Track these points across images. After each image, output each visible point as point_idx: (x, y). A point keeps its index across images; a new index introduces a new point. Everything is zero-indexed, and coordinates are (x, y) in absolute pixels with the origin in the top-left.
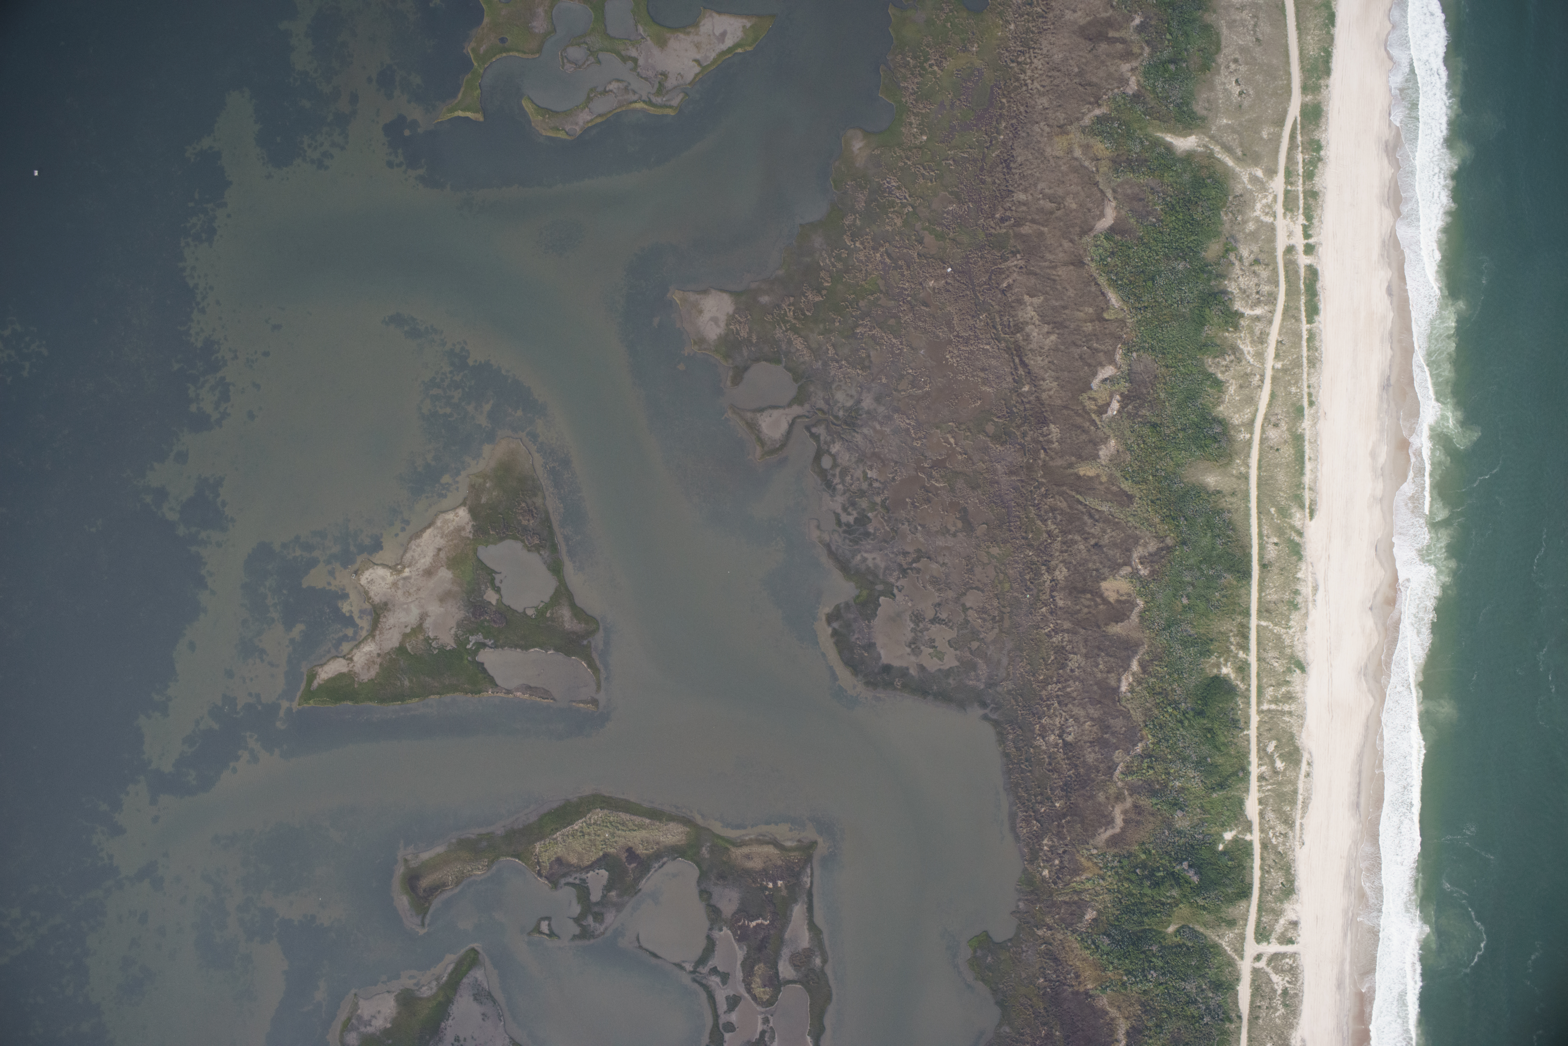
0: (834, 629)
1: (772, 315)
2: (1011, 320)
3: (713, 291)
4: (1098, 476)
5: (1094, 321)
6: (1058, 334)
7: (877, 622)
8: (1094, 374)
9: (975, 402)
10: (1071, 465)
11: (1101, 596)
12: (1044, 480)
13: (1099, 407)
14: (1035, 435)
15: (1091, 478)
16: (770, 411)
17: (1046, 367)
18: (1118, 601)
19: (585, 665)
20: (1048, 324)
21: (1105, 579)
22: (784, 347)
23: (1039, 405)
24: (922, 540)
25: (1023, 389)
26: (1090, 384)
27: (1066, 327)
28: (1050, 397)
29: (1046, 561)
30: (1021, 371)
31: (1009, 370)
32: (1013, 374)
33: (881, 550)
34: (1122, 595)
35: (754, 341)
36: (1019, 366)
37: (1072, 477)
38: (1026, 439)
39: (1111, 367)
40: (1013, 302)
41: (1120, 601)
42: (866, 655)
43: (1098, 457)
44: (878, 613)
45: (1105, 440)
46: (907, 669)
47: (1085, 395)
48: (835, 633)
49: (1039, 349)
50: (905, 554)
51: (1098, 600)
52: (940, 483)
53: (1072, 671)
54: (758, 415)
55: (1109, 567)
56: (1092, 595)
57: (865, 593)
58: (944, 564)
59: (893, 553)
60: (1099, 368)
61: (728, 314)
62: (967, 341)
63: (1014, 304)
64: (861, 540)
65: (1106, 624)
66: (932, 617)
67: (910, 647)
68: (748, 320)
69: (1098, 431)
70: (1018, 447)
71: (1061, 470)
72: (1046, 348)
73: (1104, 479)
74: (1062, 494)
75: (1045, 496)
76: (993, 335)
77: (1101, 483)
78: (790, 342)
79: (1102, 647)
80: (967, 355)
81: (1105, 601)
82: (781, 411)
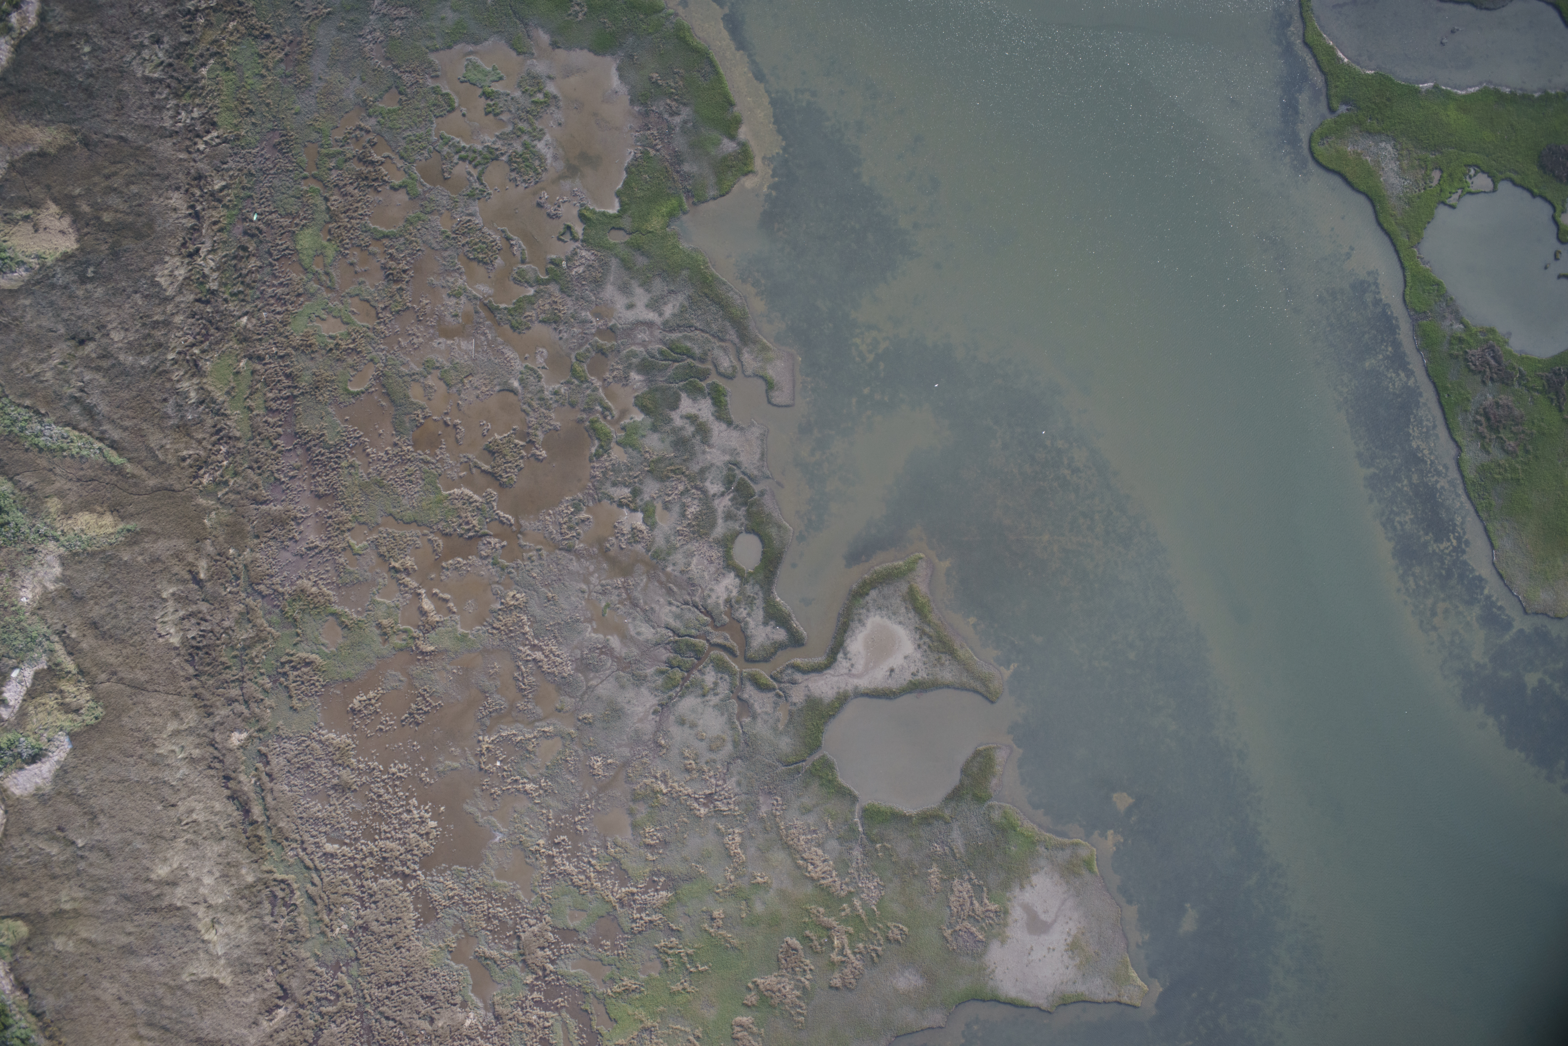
0: (732, 138)
1: (888, 939)
2: (268, 919)
3: (1043, 1003)
4: (67, 512)
5: (54, 914)
6: (148, 880)
7: (629, 155)
8: (62, 772)
9: (368, 704)
10: (133, 538)
11: (77, 219)
12: (201, 501)
13: (54, 689)
14: (219, 617)
15: (86, 506)
16: (893, 684)
17: (183, 794)
18: (35, 205)
19: (1340, 55)
20: (173, 909)
21: (66, 257)
22: (857, 853)
23: (207, 695)
24: (510, 353)
25: (244, 735)
26: (74, 749)
27: (127, 898)
28: (176, 715)
29: (208, 302)
30: (247, 783)
31: (277, 787)
32: (269, 775)
33: (612, 329)
34: (26, 218)
35: (935, 869)
36: (252, 795)
37: (131, 509)
38: (241, 608)
39: (17, 792)
40: (262, 967)
41: (31, 207)
42: (655, 75)
43: (63, 561)
44: (624, 175)
45: (46, 601)
46: (555, 45)
47: (90, 720)
48: (730, 127)
49: (200, 840)
50: (553, 320)
51: (85, 208)
52: (461, 497)
53: (158, 41)
54: (922, 675)
55: (53, 286)
56: (98, 218)
57: (655, 223)
58: (456, 295)
59: (584, 322)
60: (48, 788)
61: (1003, 942)
62: (383, 865)
63: (259, 960)
64: (661, 352)
65: (67, 149)
66: (492, 167)
67: (546, 95)
68: (950, 926)
69: (59, 627)
70: (261, 587)
71: (155, 528)
72: (180, 843)
73: (54, 505)
74: (160, 467)
75: (201, 464)
76: (317, 880)
77: (61, 494)
78: (842, 865)
79: (81, 95)
80: (385, 828)
81: (68, 205)
82: (864, 683)
